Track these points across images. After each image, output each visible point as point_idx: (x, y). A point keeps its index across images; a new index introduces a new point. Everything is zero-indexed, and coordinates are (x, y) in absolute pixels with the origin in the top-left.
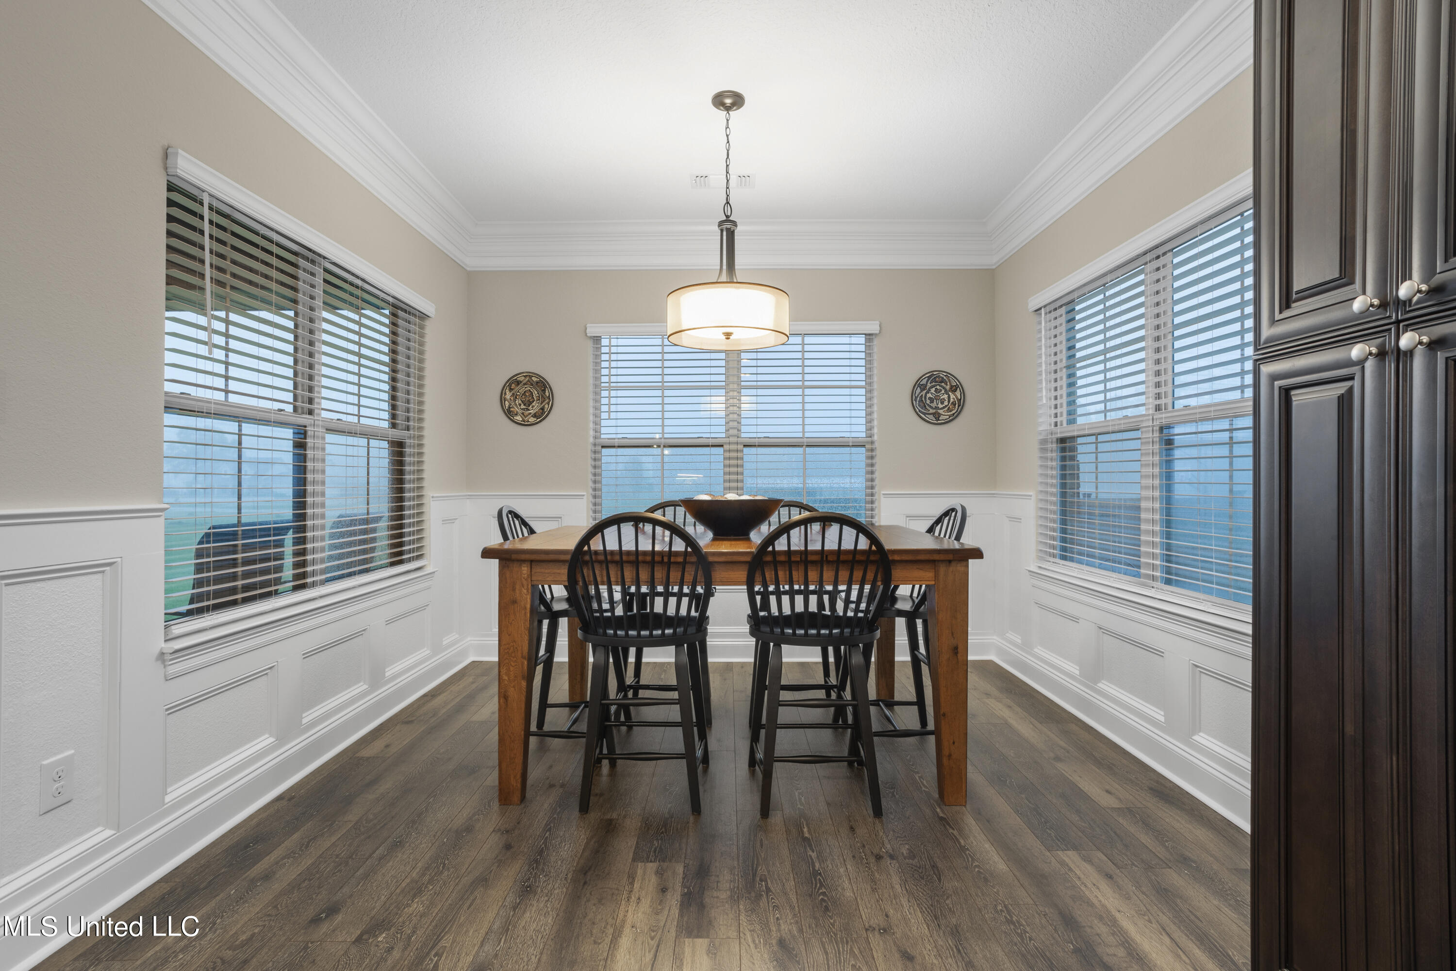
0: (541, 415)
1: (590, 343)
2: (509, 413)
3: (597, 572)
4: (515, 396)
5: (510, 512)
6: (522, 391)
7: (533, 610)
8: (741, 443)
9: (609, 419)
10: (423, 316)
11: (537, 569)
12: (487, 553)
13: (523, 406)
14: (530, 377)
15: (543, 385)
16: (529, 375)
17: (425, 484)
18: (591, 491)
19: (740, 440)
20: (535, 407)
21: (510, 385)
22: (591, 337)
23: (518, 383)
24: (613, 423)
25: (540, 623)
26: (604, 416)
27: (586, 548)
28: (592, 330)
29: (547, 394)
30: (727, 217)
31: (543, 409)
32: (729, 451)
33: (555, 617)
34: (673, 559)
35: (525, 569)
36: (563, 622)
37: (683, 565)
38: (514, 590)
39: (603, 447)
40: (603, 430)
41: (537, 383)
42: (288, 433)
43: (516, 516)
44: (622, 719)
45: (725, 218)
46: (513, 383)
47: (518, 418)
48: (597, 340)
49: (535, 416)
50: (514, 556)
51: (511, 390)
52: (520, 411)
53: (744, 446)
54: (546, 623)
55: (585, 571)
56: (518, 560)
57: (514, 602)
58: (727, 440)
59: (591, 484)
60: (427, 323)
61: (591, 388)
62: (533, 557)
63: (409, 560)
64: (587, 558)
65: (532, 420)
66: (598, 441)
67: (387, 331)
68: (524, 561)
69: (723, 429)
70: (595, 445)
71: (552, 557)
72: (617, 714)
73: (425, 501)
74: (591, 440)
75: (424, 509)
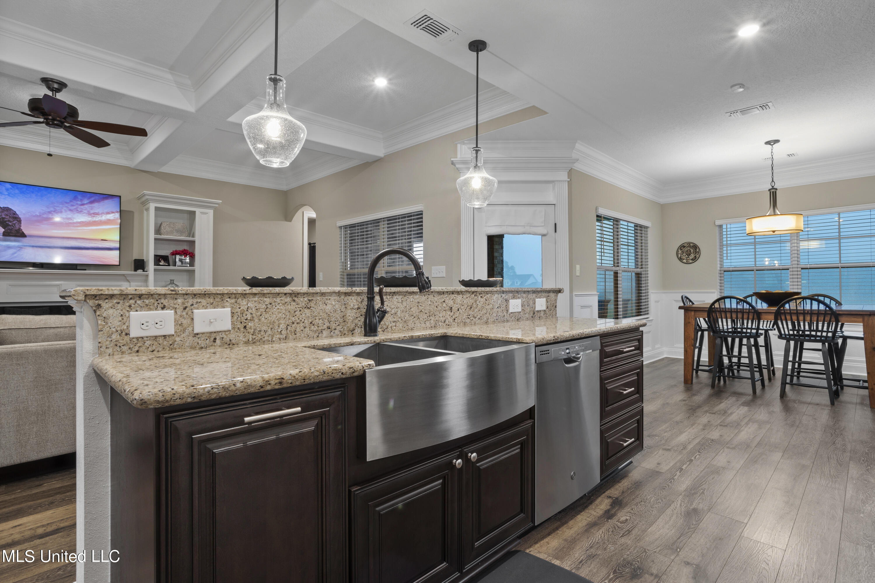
0: (695, 259)
1: (717, 229)
2: (680, 259)
3: (718, 315)
4: (683, 252)
5: (685, 297)
6: (686, 250)
7: (695, 329)
8: (799, 268)
9: (727, 259)
10: (647, 227)
11: (697, 313)
12: (680, 308)
13: (686, 256)
14: (690, 244)
15: (695, 247)
16: (689, 243)
17: (649, 288)
18: (719, 290)
19: (799, 266)
20: (692, 256)
21: (681, 248)
22: (717, 226)
23: (684, 247)
24: (729, 261)
25: (697, 333)
26: (725, 258)
27: (713, 307)
28: (718, 223)
29: (697, 250)
30: (773, 187)
31: (695, 257)
32: (793, 271)
33: (703, 331)
34: (744, 311)
35: (693, 313)
36: (706, 334)
37: (749, 313)
38: (689, 319)
39: (724, 271)
40: (724, 264)
41: (693, 246)
42: (612, 273)
43: (687, 298)
44: (731, 374)
45: (771, 187)
46: (682, 247)
47: (685, 261)
48: (721, 226)
49: (692, 260)
50: (689, 309)
51: (681, 250)
52: (685, 258)
53: (802, 269)
54: (700, 333)
55: (713, 314)
56: (690, 310)
57: (689, 323)
58: (791, 266)
59: (719, 287)
60: (649, 230)
61: (718, 247)
62: (696, 309)
63: (644, 315)
64: (714, 310)
65: (691, 261)
66: (722, 269)
67: (633, 232)
68: (692, 310)
69: (789, 261)
70: (720, 271)
71: (702, 309)
72: (728, 373)
73: (649, 294)
74: (719, 269)
75: (649, 297)
